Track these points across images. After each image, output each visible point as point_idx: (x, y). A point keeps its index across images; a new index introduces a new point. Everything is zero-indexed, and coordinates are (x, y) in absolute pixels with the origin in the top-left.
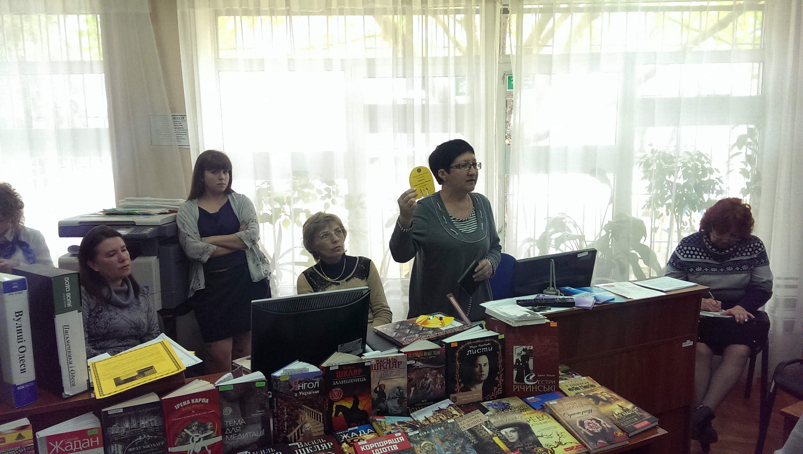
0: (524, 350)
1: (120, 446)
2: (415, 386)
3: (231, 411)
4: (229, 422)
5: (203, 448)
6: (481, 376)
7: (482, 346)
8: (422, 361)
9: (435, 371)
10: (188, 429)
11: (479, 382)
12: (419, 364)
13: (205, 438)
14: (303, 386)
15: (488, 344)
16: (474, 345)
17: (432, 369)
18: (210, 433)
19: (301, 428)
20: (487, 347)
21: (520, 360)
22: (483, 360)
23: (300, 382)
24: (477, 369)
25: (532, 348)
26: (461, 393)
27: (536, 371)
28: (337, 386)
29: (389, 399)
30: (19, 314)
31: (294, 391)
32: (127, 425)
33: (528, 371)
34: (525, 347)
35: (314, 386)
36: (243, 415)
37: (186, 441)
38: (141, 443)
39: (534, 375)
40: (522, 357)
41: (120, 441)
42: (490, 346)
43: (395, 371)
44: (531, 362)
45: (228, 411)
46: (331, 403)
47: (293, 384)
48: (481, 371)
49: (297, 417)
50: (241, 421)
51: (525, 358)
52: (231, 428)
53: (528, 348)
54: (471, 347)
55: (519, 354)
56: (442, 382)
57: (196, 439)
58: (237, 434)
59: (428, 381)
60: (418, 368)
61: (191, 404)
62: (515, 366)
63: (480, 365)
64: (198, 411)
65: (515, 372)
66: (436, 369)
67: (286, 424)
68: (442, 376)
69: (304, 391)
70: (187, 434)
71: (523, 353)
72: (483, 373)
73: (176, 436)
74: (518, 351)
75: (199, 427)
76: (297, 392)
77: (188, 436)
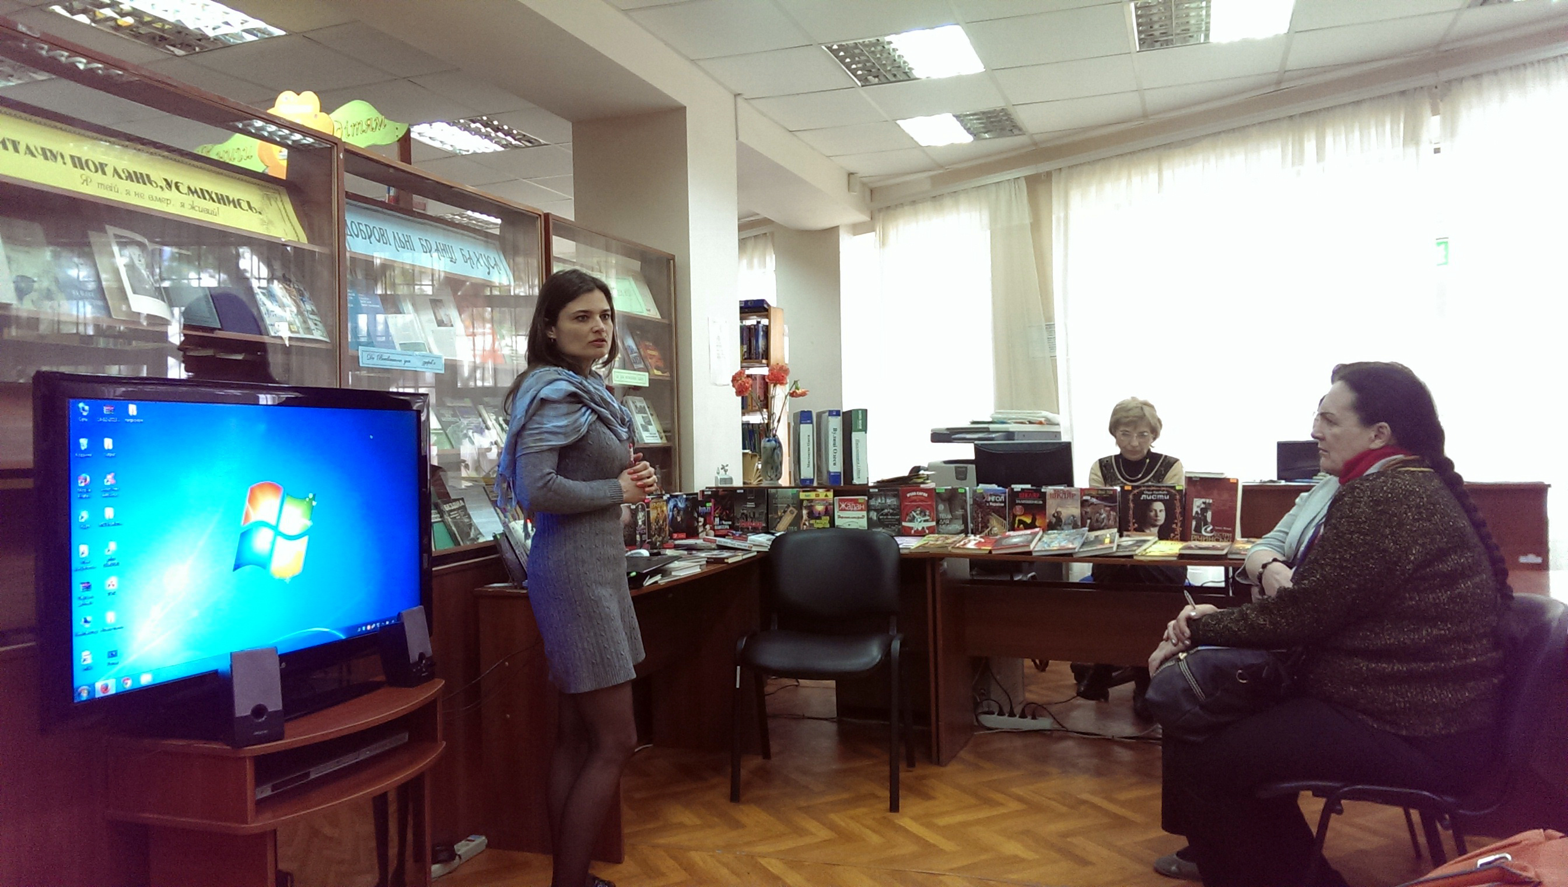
0: (1204, 503)
1: (875, 514)
2: (1090, 518)
3: (943, 507)
4: (942, 516)
5: (923, 528)
6: (1156, 520)
7: (1157, 493)
8: (1097, 498)
9: (1108, 509)
10: (915, 512)
11: (1155, 526)
12: (1094, 500)
13: (925, 521)
14: (993, 498)
15: (1165, 492)
16: (1149, 491)
17: (1106, 506)
18: (927, 518)
19: (991, 530)
20: (1164, 495)
21: (1199, 512)
22: (1159, 506)
23: (991, 495)
24: (1152, 514)
25: (1211, 501)
26: (1135, 533)
27: (1213, 523)
28: (1019, 504)
29: (1065, 524)
30: (835, 430)
31: (987, 502)
32: (879, 501)
33: (1206, 523)
34: (1204, 500)
35: (1000, 500)
36: (951, 512)
37: (912, 520)
38: (887, 515)
39: (1211, 527)
40: (1202, 509)
41: (875, 510)
42: (1167, 495)
43: (1070, 501)
44: (1209, 515)
45: (941, 507)
46: (1015, 516)
47: (986, 496)
48: (1156, 516)
49: (988, 521)
50: (950, 516)
51: (1204, 511)
52: (943, 520)
53: (1207, 501)
54: (1147, 492)
55: (1198, 507)
56: (1115, 518)
57: (919, 520)
58: (947, 524)
59: (1103, 516)
60: (1092, 504)
61: (917, 495)
62: (1194, 518)
63: (1156, 511)
64: (922, 501)
65: (1194, 523)
66: (1109, 506)
67: (980, 525)
68: (1115, 514)
69: (993, 502)
70: (914, 516)
71: (1203, 506)
72: (1159, 518)
73: (907, 515)
74: (1197, 504)
75: (921, 512)
76: (988, 502)
77: (914, 517)
